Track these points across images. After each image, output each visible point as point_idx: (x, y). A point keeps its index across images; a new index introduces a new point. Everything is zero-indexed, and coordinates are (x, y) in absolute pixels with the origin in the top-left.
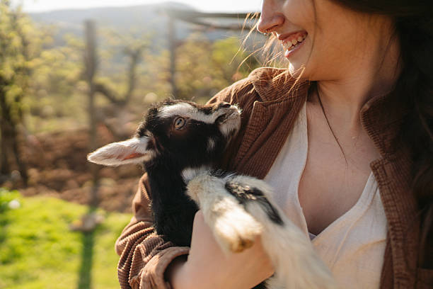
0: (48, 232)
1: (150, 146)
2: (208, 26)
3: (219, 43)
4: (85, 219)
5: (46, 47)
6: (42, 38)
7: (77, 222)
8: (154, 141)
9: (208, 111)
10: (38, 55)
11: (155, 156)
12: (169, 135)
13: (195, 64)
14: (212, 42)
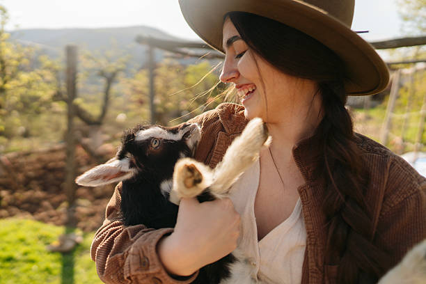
0: (26, 254)
1: (132, 165)
2: (185, 54)
3: (191, 68)
4: (63, 240)
5: (21, 69)
6: (19, 60)
7: (55, 243)
8: (134, 161)
9: (175, 131)
10: (13, 76)
11: (137, 173)
12: (147, 154)
13: (168, 87)
14: (185, 66)
